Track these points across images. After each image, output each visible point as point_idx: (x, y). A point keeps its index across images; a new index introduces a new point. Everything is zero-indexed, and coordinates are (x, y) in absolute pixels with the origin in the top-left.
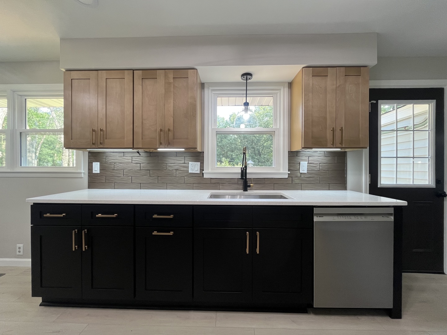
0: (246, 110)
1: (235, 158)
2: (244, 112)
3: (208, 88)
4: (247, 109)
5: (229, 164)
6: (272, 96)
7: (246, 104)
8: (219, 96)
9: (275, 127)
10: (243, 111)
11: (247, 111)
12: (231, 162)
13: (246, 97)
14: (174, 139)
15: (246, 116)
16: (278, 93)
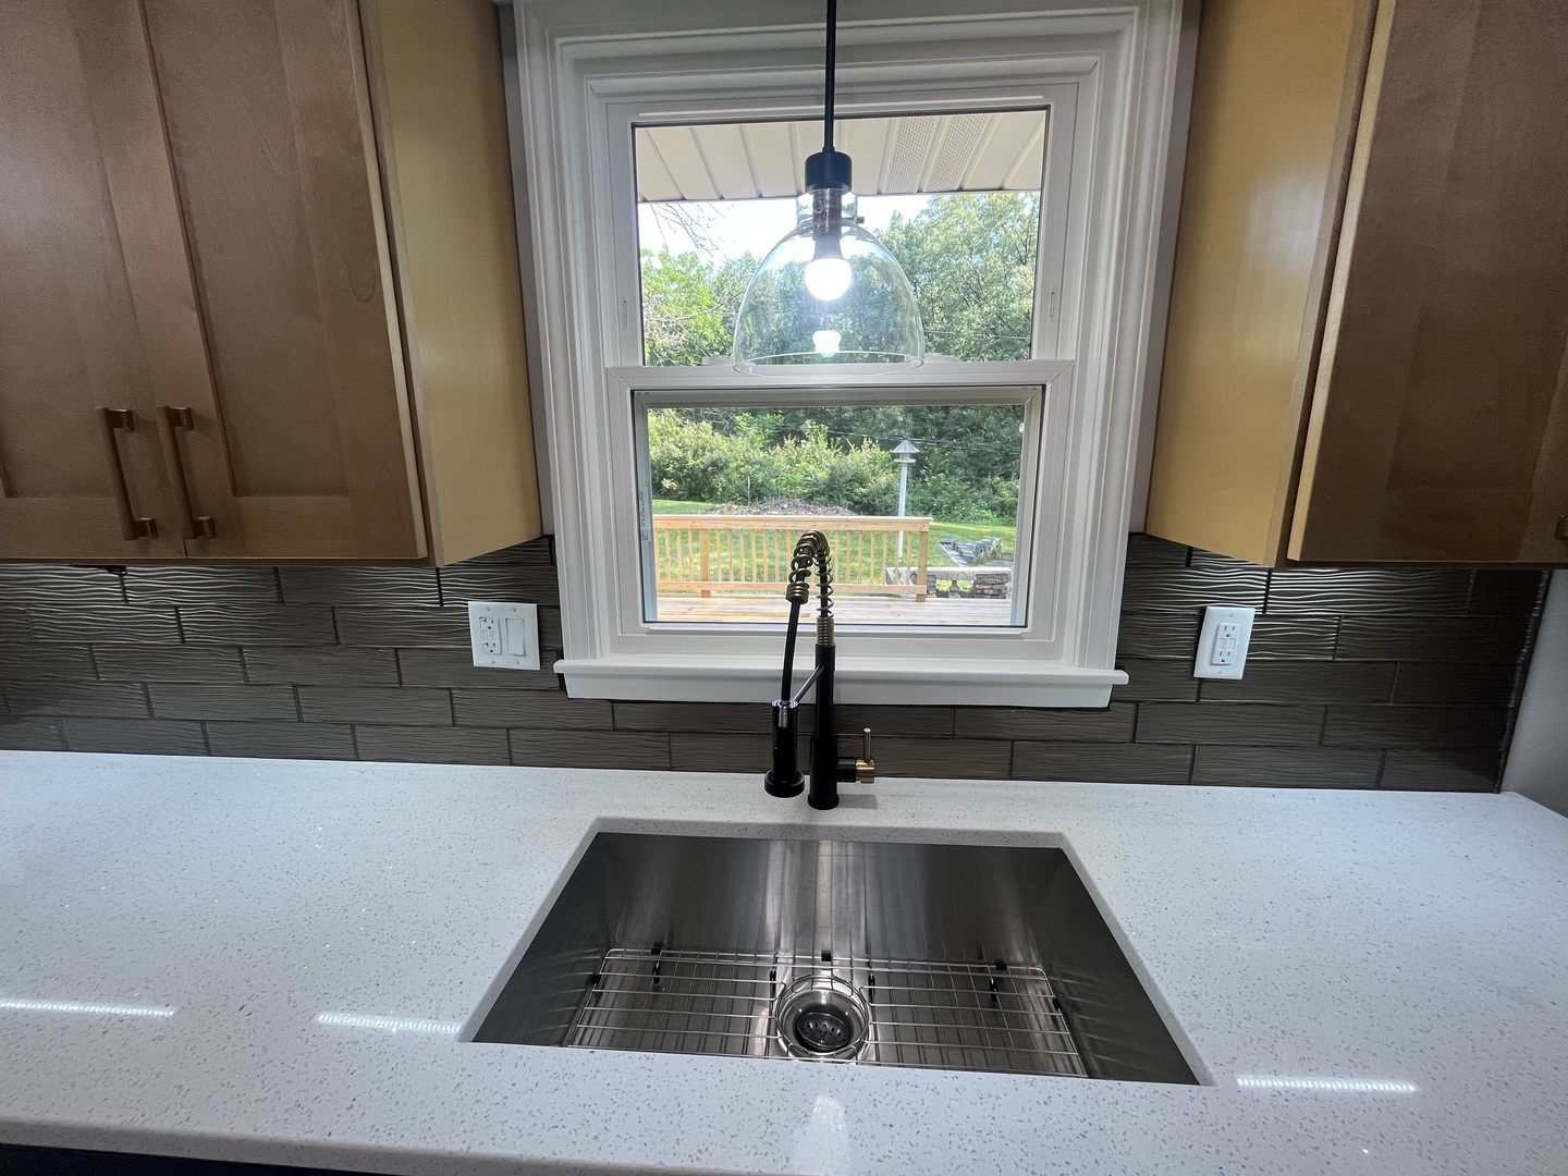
0: (827, 225)
1: (851, 419)
2: (808, 244)
3: (548, 47)
4: (836, 210)
5: (829, 446)
6: (1037, 99)
7: (829, 172)
8: (645, 116)
9: (1048, 356)
10: (801, 232)
11: (834, 232)
12: (835, 436)
13: (829, 118)
14: (247, 493)
15: (830, 280)
16: (1088, 73)
